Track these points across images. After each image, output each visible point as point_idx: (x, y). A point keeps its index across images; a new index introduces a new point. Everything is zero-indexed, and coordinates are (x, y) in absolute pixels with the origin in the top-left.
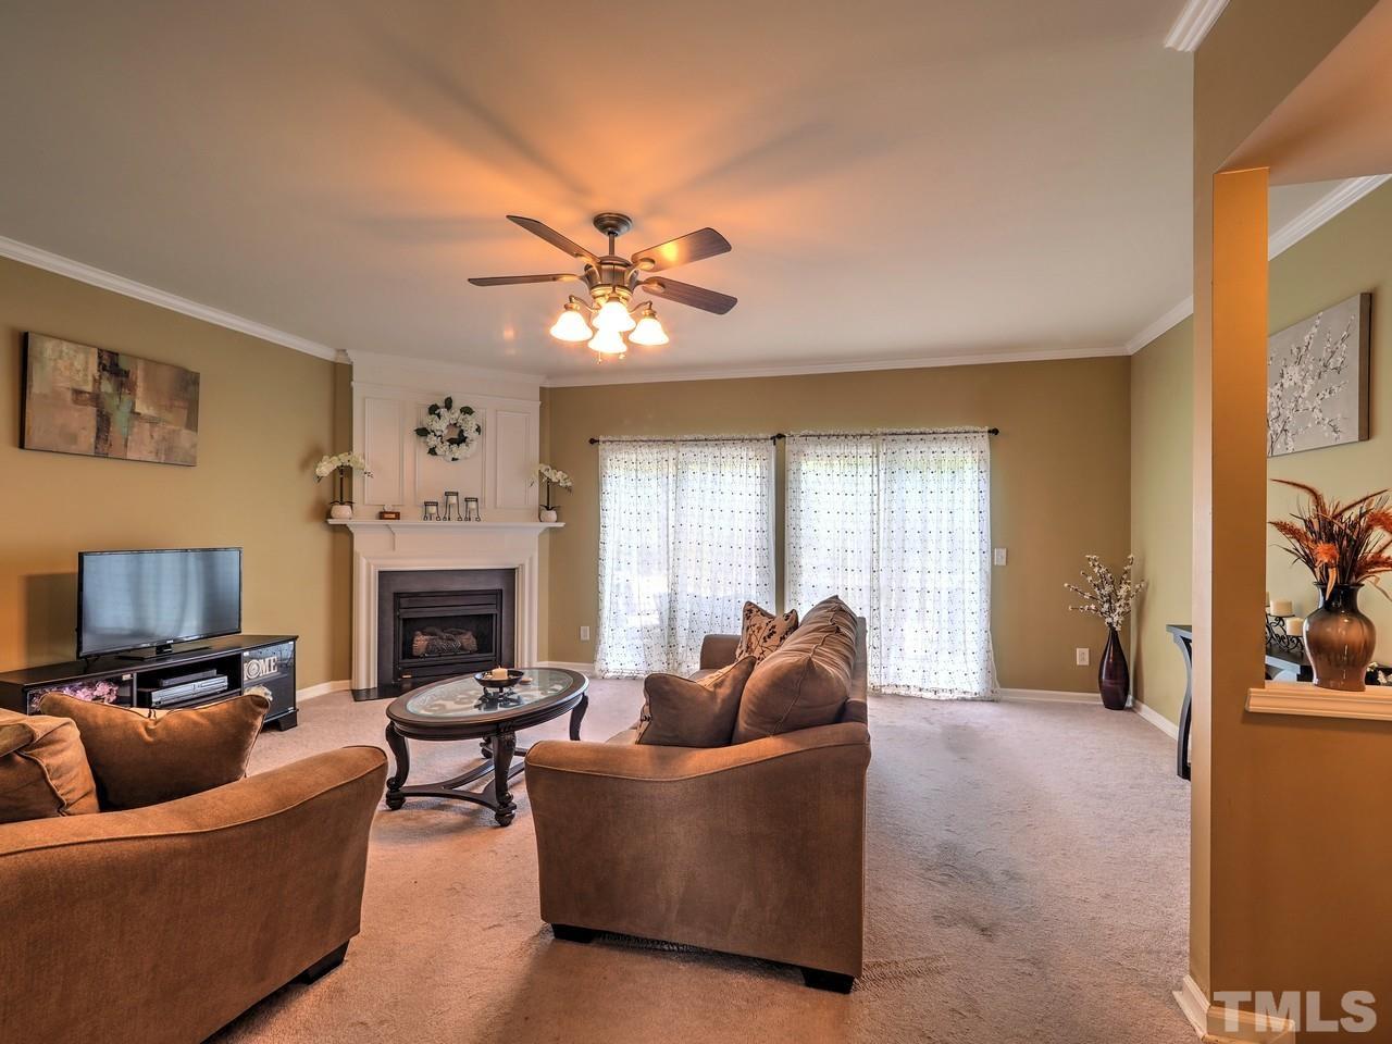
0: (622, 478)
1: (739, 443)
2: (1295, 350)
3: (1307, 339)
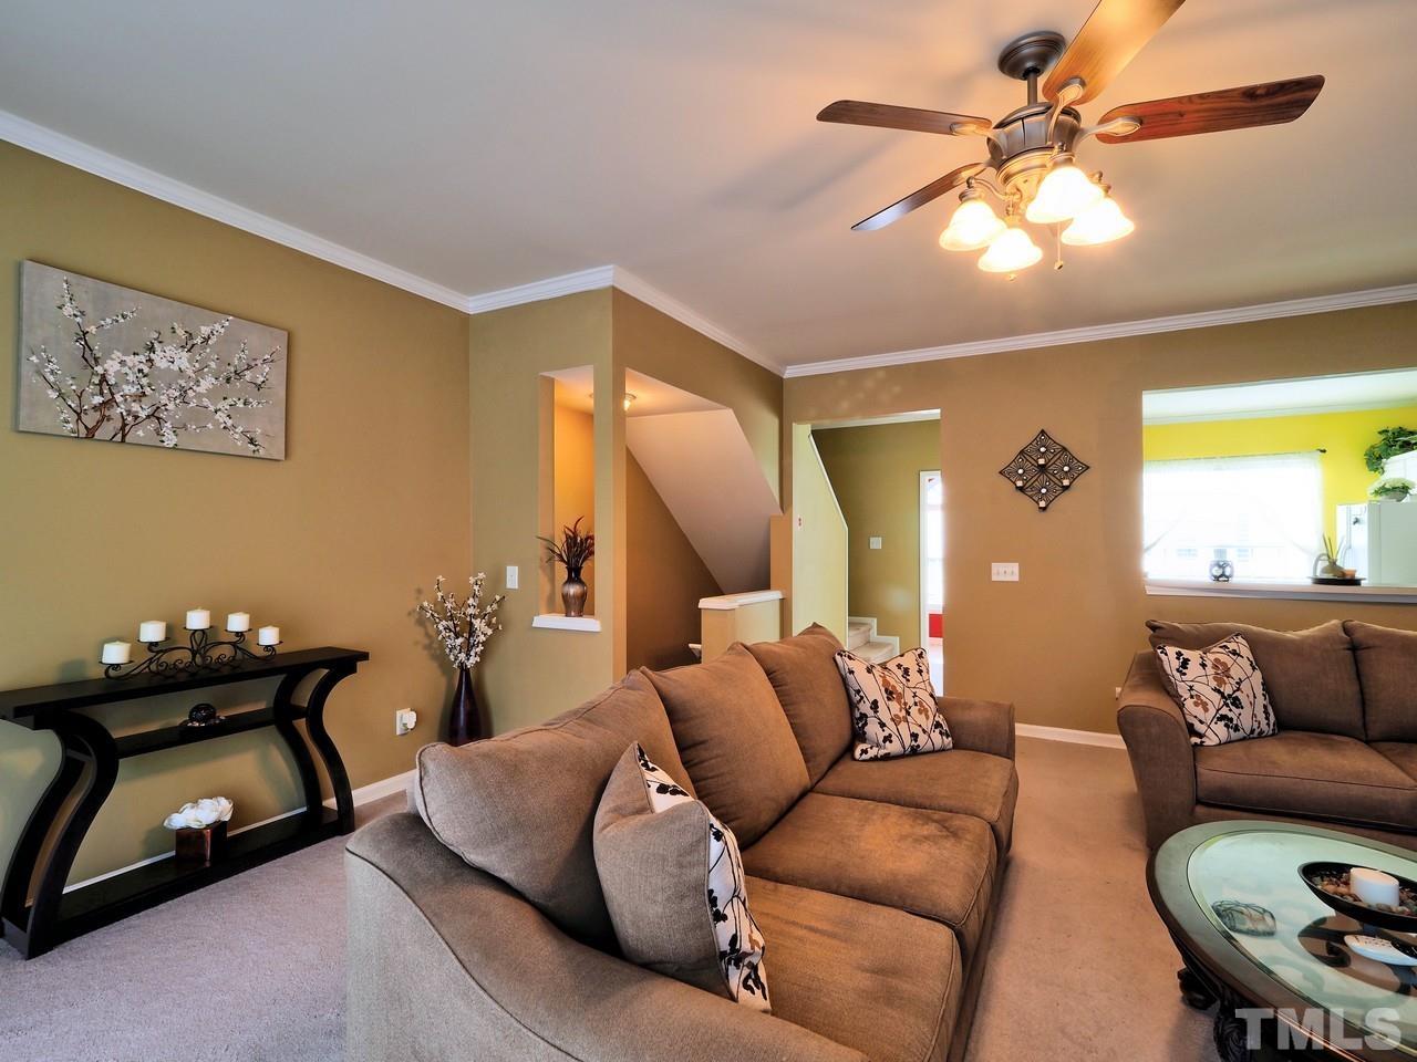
2: (180, 332)
3: (205, 330)
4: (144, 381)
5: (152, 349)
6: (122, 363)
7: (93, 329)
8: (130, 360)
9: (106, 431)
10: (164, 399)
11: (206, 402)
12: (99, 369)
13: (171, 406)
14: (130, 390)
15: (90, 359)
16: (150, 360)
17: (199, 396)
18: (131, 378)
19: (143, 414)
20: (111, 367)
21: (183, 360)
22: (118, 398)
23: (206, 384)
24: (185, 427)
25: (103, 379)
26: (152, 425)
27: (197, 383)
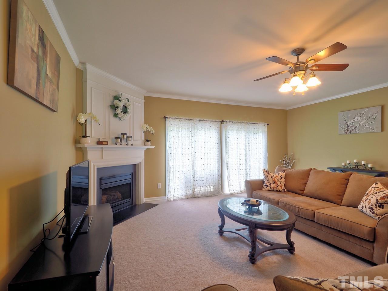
0: (176, 131)
1: (212, 122)
2: (359, 114)
3: (363, 112)
4: (353, 124)
5: (354, 118)
6: (350, 122)
7: (346, 118)
8: (351, 121)
9: (349, 132)
10: (356, 126)
11: (364, 124)
12: (347, 124)
13: (358, 127)
14: (351, 126)
15: (346, 123)
16: (354, 120)
17: (362, 124)
18: (351, 124)
19: (353, 129)
20: (349, 123)
21: (359, 119)
22: (350, 127)
23: (363, 121)
24: (360, 129)
25: (348, 125)
26: (355, 130)
27: (362, 122)
